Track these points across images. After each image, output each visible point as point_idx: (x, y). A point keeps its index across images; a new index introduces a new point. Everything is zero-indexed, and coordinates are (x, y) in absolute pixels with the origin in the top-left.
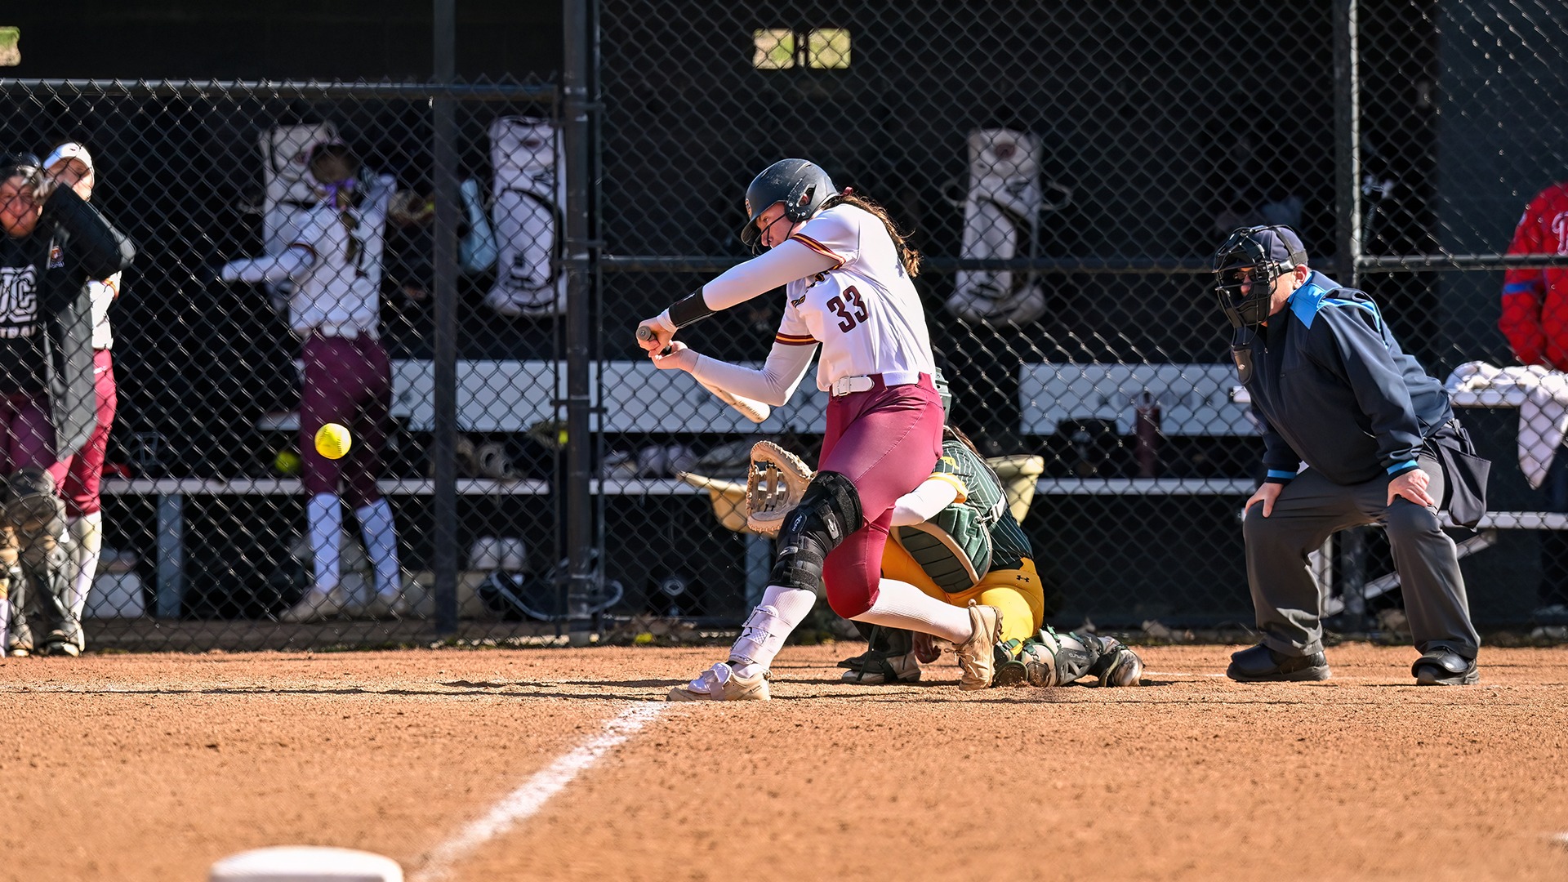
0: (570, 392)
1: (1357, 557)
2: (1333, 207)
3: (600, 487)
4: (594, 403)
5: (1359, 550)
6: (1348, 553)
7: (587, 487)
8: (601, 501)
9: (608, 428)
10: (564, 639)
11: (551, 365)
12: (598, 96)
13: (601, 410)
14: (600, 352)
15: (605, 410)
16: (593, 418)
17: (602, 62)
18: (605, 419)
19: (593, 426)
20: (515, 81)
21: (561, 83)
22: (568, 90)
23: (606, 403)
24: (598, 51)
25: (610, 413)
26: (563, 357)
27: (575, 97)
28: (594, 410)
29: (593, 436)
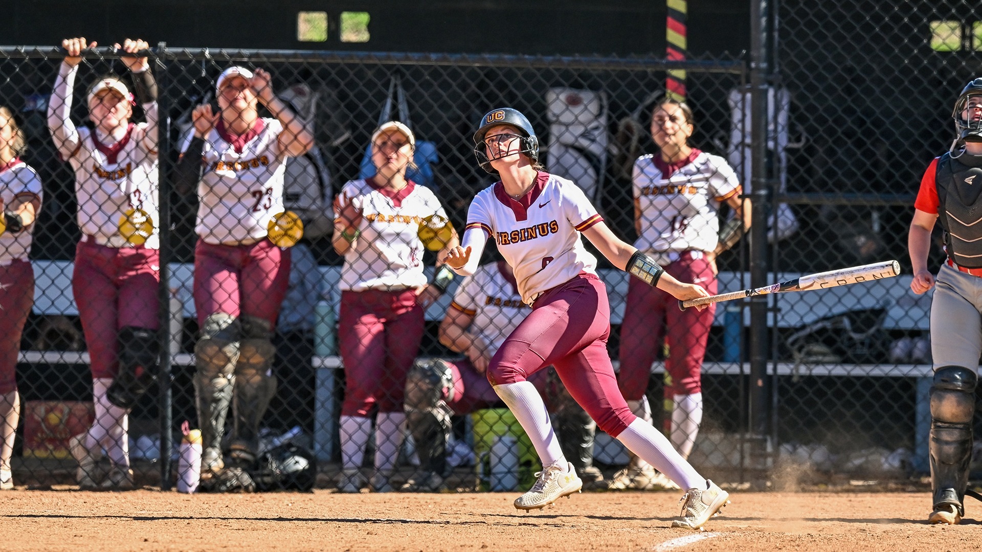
3: (775, 369)
4: (770, 304)
7: (765, 369)
8: (775, 379)
9: (781, 324)
10: (747, 485)
11: (738, 275)
12: (777, 70)
13: (776, 310)
14: (775, 264)
15: (779, 310)
16: (770, 316)
17: (780, 44)
18: (779, 317)
19: (770, 322)
20: (712, 57)
21: (748, 59)
22: (753, 65)
23: (781, 304)
24: (776, 35)
25: (783, 312)
26: (747, 269)
27: (758, 69)
28: (770, 310)
29: (770, 330)
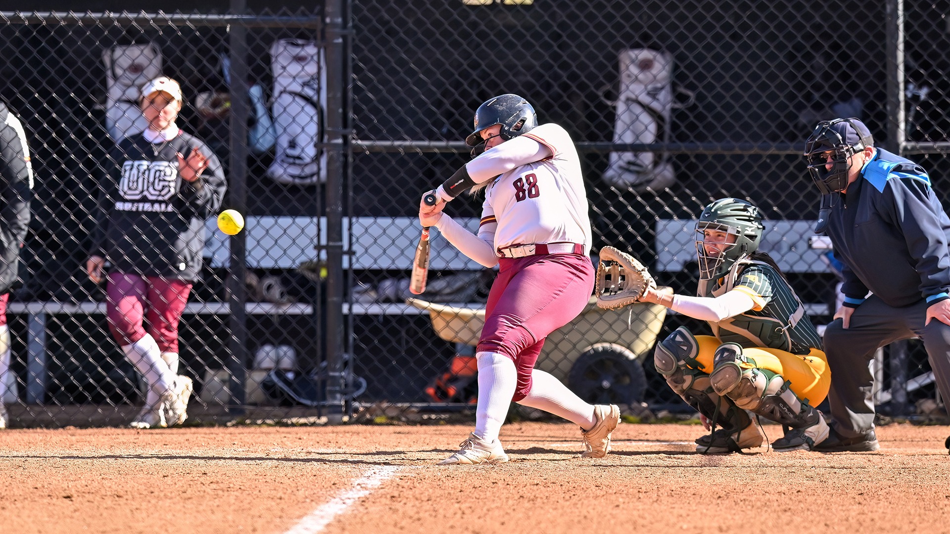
0: (329, 238)
1: (901, 360)
2: (885, 107)
3: (350, 309)
4: (346, 247)
5: (902, 356)
6: (895, 358)
7: (341, 309)
8: (351, 319)
9: (356, 266)
10: (324, 419)
11: (315, 220)
12: (350, 24)
13: (351, 253)
14: (350, 210)
15: (354, 253)
16: (345, 259)
18: (354, 260)
19: (345, 264)
20: (289, 13)
21: (323, 14)
22: (328, 20)
23: (355, 247)
25: (358, 255)
26: (323, 214)
27: (333, 25)
28: (346, 253)
29: (346, 272)
